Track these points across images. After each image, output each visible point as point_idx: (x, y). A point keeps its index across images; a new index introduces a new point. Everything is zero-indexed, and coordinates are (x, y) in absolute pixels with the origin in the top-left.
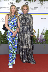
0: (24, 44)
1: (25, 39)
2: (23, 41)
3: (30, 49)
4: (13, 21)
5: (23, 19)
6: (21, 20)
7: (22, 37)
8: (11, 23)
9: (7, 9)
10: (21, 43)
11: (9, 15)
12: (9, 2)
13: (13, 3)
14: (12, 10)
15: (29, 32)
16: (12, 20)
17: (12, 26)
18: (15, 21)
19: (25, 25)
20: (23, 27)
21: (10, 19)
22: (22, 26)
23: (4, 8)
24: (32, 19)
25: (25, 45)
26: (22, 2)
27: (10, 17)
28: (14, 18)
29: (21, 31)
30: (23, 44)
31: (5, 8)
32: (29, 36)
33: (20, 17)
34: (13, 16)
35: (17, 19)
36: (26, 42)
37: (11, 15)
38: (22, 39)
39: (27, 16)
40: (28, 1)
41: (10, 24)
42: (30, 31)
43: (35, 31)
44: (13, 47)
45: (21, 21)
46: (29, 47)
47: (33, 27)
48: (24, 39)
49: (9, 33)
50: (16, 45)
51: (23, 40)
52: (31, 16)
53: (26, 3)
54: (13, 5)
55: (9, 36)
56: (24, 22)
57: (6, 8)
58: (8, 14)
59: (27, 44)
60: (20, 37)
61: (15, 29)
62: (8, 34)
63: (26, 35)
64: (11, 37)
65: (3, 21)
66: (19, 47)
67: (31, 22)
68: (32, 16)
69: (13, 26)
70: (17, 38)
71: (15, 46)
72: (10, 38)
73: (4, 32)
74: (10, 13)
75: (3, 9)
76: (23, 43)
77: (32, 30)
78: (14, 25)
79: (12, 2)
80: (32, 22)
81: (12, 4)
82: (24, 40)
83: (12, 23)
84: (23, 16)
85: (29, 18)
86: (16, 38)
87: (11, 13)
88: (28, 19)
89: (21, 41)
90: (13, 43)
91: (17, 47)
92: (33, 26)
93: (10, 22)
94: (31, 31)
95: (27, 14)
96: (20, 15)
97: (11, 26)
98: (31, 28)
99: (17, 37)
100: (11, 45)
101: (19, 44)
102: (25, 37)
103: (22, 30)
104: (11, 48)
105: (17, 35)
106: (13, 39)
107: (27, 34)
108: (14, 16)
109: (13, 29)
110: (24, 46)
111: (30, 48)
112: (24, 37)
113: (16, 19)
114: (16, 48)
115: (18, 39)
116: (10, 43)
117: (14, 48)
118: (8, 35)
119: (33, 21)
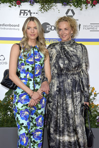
0: (63, 128)
1: (67, 114)
2: (61, 121)
3: (82, 145)
4: (31, 63)
5: (60, 57)
6: (54, 58)
7: (57, 107)
8: (26, 67)
9: (14, 29)
10: (56, 125)
11: (22, 46)
12: (21, 10)
13: (31, 13)
14: (29, 31)
15: (78, 93)
16: (29, 60)
17: (28, 75)
18: (38, 63)
19: (66, 75)
20: (61, 80)
21: (25, 56)
22: (59, 75)
23: (6, 25)
24: (87, 55)
25: (66, 133)
26: (56, 11)
27: (22, 51)
28: (35, 54)
29: (55, 89)
30: (61, 129)
31: (10, 25)
32: (80, 104)
33: (54, 51)
34: (31, 47)
35: (43, 56)
36: (69, 122)
37: (27, 44)
38: (57, 113)
39: (72, 49)
40: (73, 8)
41: (24, 70)
42: (81, 89)
43: (93, 89)
44: (32, 137)
45: (57, 62)
46: (78, 139)
47: (88, 79)
48: (63, 113)
49: (21, 96)
50: (40, 133)
51: (60, 116)
52: (84, 48)
53: (67, 13)
54: (32, 19)
55: (19, 106)
56: (64, 64)
57: (12, 26)
58: (18, 42)
59: (71, 128)
60: (52, 109)
61: (37, 83)
62: (17, 98)
63: (69, 101)
64: (24, 108)
65: (4, 61)
66: (50, 139)
67: (84, 64)
68: (86, 49)
69: (32, 75)
70: (43, 110)
71: (37, 133)
72: (21, 111)
73: (6, 94)
74: (24, 39)
75: (4, 29)
76: (62, 126)
77: (86, 89)
78: (34, 73)
79: (29, 11)
80: (86, 66)
81: (29, 16)
82: (63, 116)
83: (28, 69)
84: (62, 48)
85: (78, 55)
86: (39, 112)
87: (27, 39)
88: (76, 56)
89: (56, 121)
90: (31, 124)
91: (43, 136)
92: (88, 76)
93: (22, 64)
94: (84, 89)
95: (73, 43)
96: (53, 46)
97: (26, 76)
98: (84, 80)
99: (42, 107)
100: (23, 131)
101: (49, 129)
102: (67, 108)
103: (57, 87)
104: (25, 139)
105: (43, 103)
106: (31, 113)
107: (73, 98)
108: (34, 47)
109: (31, 86)
110: (63, 135)
111: (81, 140)
112: (63, 109)
113: (41, 57)
114: (39, 142)
115: (44, 113)
116: (23, 124)
117: (33, 139)
118: (17, 103)
119: (88, 62)
